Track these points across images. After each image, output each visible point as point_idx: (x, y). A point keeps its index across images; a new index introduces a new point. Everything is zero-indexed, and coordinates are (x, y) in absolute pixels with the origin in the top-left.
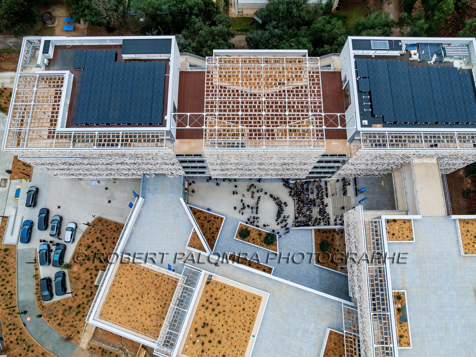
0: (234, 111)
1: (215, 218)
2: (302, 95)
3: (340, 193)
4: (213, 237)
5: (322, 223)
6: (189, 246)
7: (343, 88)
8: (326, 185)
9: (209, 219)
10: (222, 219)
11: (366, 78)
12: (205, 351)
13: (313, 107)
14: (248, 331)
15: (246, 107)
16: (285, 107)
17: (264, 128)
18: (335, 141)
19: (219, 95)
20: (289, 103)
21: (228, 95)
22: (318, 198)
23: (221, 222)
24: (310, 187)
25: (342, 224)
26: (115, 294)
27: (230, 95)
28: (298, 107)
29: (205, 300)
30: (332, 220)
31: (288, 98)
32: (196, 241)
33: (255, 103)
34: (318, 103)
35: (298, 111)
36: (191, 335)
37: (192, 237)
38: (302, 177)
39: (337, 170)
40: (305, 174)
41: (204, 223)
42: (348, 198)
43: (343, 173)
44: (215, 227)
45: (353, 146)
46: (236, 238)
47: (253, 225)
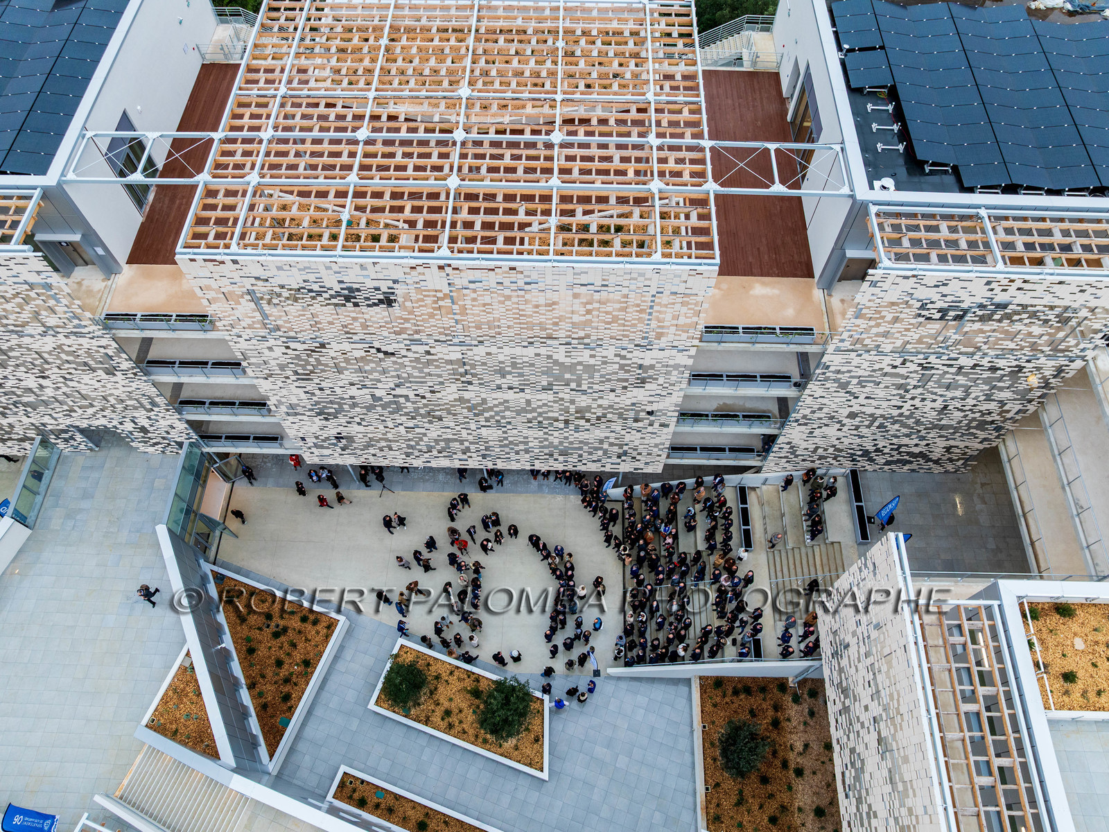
0: (340, 129)
1: (305, 619)
4: (287, 698)
5: (730, 651)
6: (154, 726)
7: (789, 118)
8: (744, 499)
9: (282, 623)
11: (872, 49)
13: (664, 124)
17: (453, 181)
18: (764, 284)
22: (712, 548)
23: (327, 637)
24: (681, 509)
30: (769, 639)
32: (186, 707)
34: (685, 109)
35: (606, 134)
37: (173, 688)
38: (647, 463)
39: (783, 425)
40: (656, 446)
41: (260, 637)
42: (830, 548)
43: (804, 445)
44: (298, 657)
45: (842, 301)
46: (377, 703)
47: (450, 654)
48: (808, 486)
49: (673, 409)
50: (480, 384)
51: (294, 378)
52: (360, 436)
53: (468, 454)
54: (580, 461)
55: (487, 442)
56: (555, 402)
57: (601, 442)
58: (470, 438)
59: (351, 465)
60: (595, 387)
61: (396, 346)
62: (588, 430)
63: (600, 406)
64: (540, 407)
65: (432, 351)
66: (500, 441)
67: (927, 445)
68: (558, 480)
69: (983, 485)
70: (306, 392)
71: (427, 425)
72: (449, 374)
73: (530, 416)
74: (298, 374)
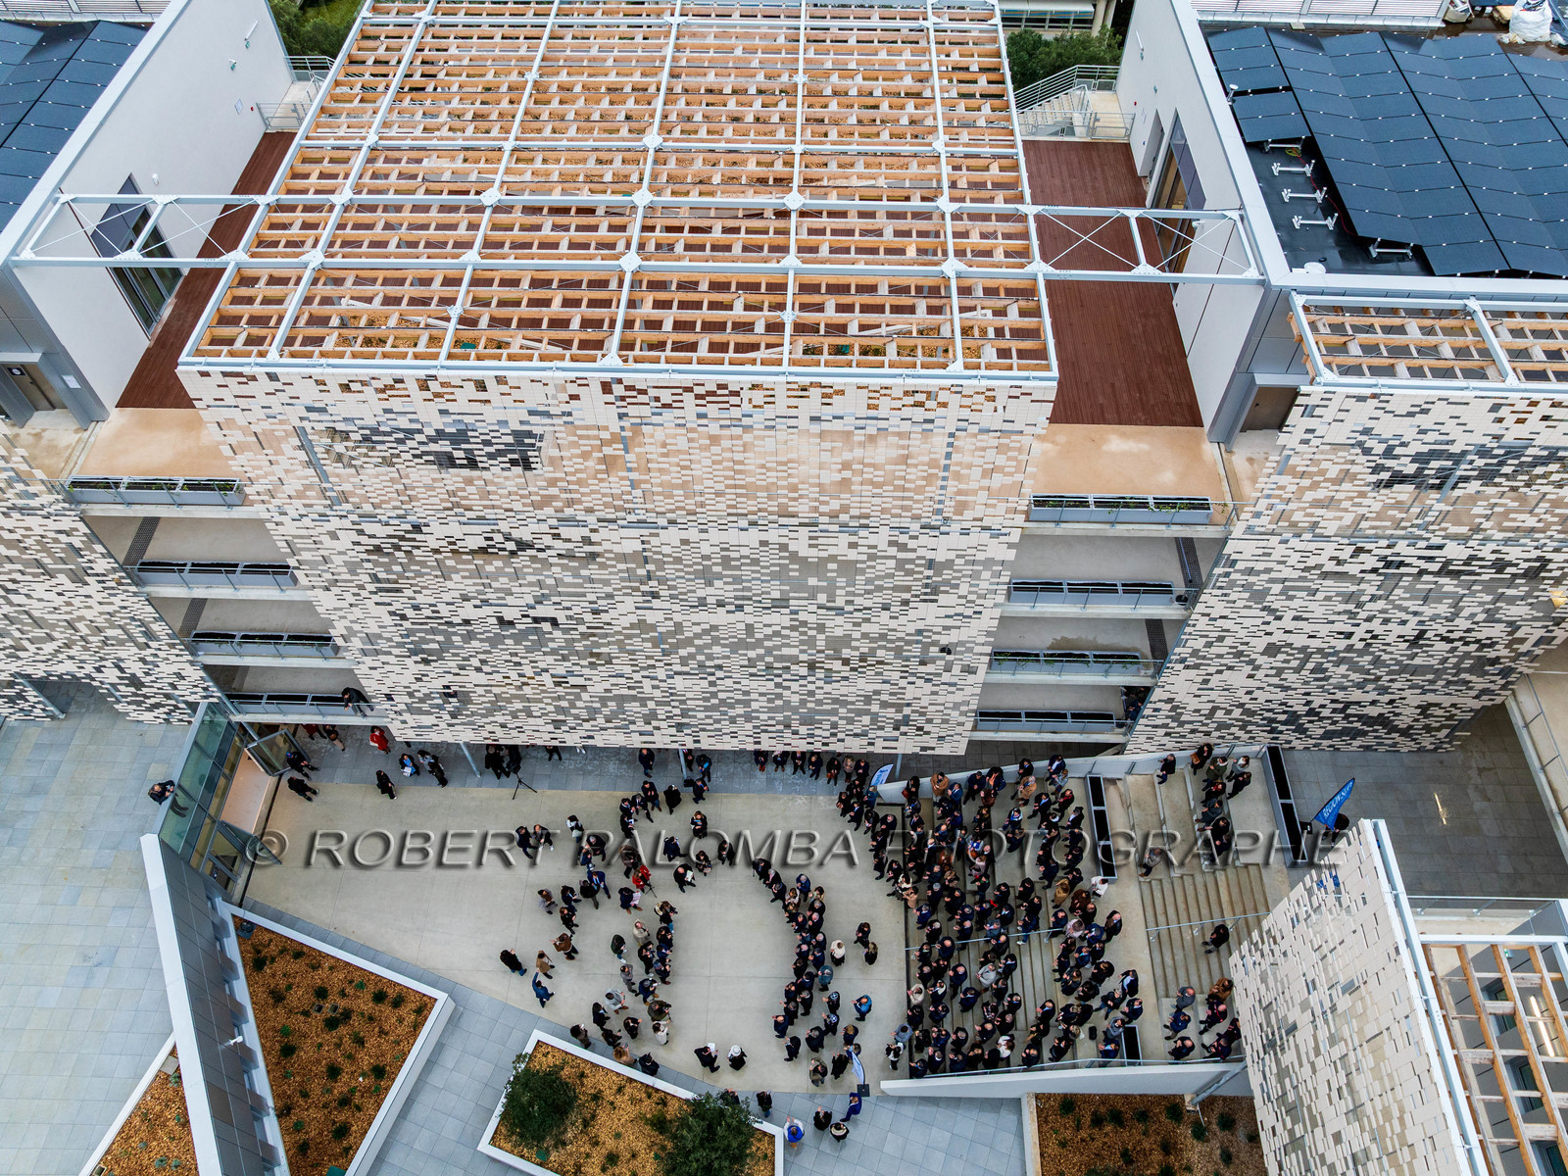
1: (379, 998)
4: (342, 1132)
5: (1086, 1047)
7: (1150, 200)
8: (1098, 799)
9: (342, 1003)
11: (1273, 91)
13: (963, 185)
17: (630, 261)
18: (1123, 435)
22: (1050, 874)
23: (417, 1027)
24: (998, 817)
30: (1152, 1028)
32: (162, 1144)
34: (995, 167)
37: (142, 1113)
38: (941, 738)
39: (1159, 671)
40: (956, 706)
41: (304, 1028)
42: (1243, 875)
43: (1194, 704)
44: (366, 1061)
45: (1250, 460)
46: (493, 1141)
47: (619, 1054)
48: (1202, 774)
49: (982, 639)
50: (672, 597)
51: (372, 587)
52: (480, 691)
53: (655, 723)
54: (834, 735)
55: (683, 702)
56: (793, 628)
57: (868, 700)
58: (657, 693)
59: (467, 745)
60: (858, 600)
61: (535, 528)
62: (846, 679)
63: (865, 636)
64: (768, 637)
65: (595, 537)
66: (705, 699)
67: (1392, 702)
68: (799, 771)
69: (1481, 771)
70: (393, 614)
71: (586, 671)
72: (622, 580)
73: (752, 654)
74: (379, 581)
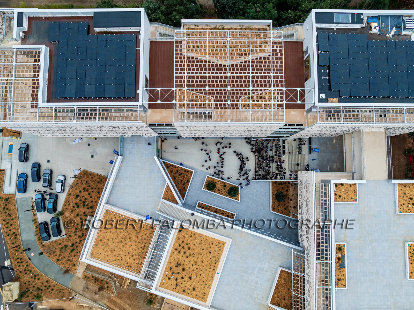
0: (201, 85)
1: (185, 171)
2: (265, 70)
3: (296, 151)
4: (184, 188)
5: (279, 177)
6: (163, 198)
7: (304, 59)
8: (284, 143)
9: (180, 172)
10: (191, 172)
11: (326, 52)
12: (179, 285)
13: (275, 82)
14: (214, 269)
15: (213, 81)
16: (249, 81)
17: (229, 102)
18: (294, 111)
19: (188, 69)
20: (253, 77)
21: (196, 70)
22: (276, 155)
23: (191, 175)
24: (269, 145)
25: (296, 179)
26: (102, 238)
27: (198, 70)
28: (261, 82)
29: (178, 244)
30: (287, 175)
31: (252, 73)
32: (169, 194)
33: (222, 77)
34: (280, 77)
35: (261, 86)
36: (167, 273)
37: (166, 191)
41: (176, 175)
42: (302, 155)
43: (300, 136)
44: (185, 179)
45: (310, 115)
46: (204, 188)
48: (299, 141)
54: (247, 137)
67: (327, 135)
